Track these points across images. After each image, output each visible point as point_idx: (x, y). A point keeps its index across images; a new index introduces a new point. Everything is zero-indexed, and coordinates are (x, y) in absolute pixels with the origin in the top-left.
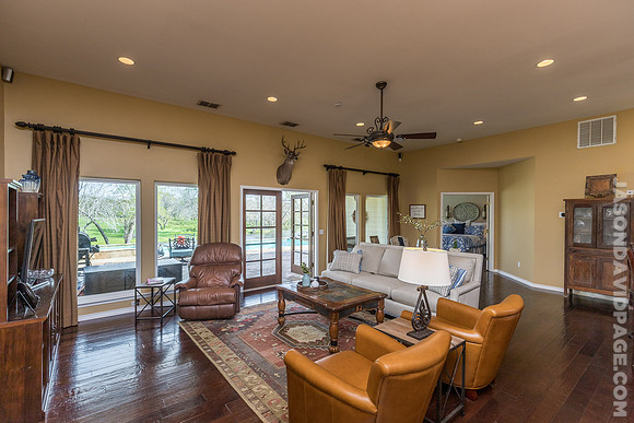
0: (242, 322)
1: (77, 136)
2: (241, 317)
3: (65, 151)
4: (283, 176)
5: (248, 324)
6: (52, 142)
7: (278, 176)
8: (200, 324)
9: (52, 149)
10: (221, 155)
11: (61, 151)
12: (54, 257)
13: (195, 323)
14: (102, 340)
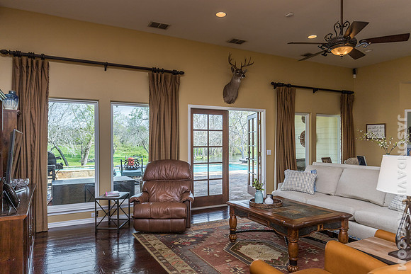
0: (193, 237)
1: (46, 61)
2: (192, 233)
3: (37, 73)
4: (230, 94)
5: (199, 239)
6: (27, 67)
7: (225, 94)
8: (153, 236)
9: (27, 72)
10: (170, 75)
11: (35, 74)
12: (29, 168)
13: (149, 236)
14: (68, 245)
